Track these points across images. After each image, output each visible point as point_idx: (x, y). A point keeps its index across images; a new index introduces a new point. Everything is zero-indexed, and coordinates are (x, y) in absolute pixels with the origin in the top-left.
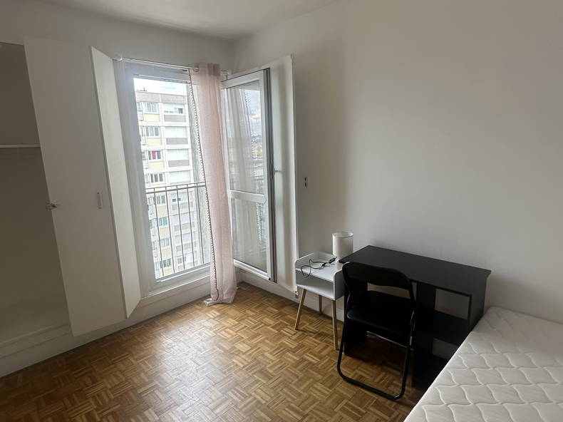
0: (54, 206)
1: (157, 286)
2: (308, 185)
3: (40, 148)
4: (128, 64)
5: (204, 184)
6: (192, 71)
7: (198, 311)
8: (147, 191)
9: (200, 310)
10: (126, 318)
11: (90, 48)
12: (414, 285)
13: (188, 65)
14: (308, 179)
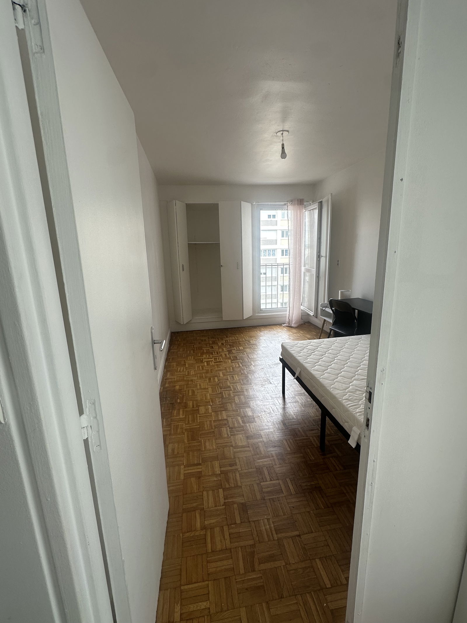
0: (222, 266)
1: (260, 312)
2: (339, 264)
3: (219, 243)
4: (258, 205)
5: (288, 264)
6: (289, 204)
7: (278, 328)
8: (261, 265)
9: (278, 327)
10: (243, 319)
11: (241, 201)
12: (356, 311)
13: (287, 202)
14: (339, 261)
